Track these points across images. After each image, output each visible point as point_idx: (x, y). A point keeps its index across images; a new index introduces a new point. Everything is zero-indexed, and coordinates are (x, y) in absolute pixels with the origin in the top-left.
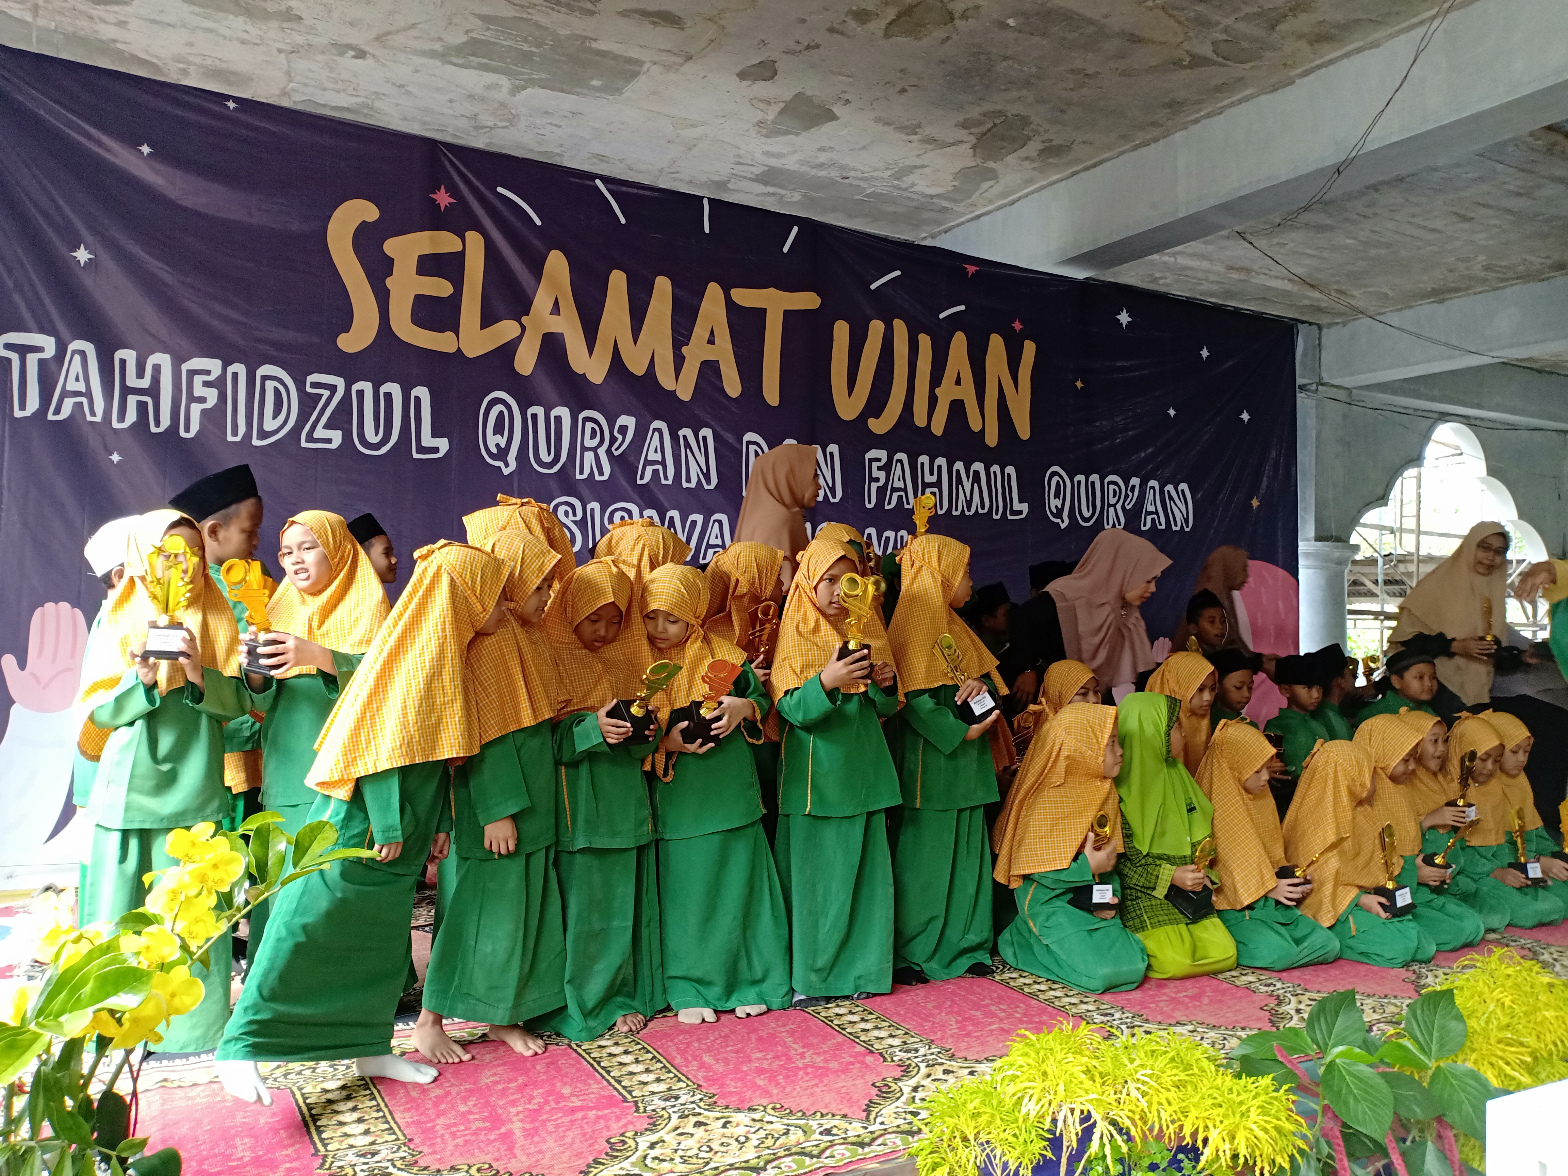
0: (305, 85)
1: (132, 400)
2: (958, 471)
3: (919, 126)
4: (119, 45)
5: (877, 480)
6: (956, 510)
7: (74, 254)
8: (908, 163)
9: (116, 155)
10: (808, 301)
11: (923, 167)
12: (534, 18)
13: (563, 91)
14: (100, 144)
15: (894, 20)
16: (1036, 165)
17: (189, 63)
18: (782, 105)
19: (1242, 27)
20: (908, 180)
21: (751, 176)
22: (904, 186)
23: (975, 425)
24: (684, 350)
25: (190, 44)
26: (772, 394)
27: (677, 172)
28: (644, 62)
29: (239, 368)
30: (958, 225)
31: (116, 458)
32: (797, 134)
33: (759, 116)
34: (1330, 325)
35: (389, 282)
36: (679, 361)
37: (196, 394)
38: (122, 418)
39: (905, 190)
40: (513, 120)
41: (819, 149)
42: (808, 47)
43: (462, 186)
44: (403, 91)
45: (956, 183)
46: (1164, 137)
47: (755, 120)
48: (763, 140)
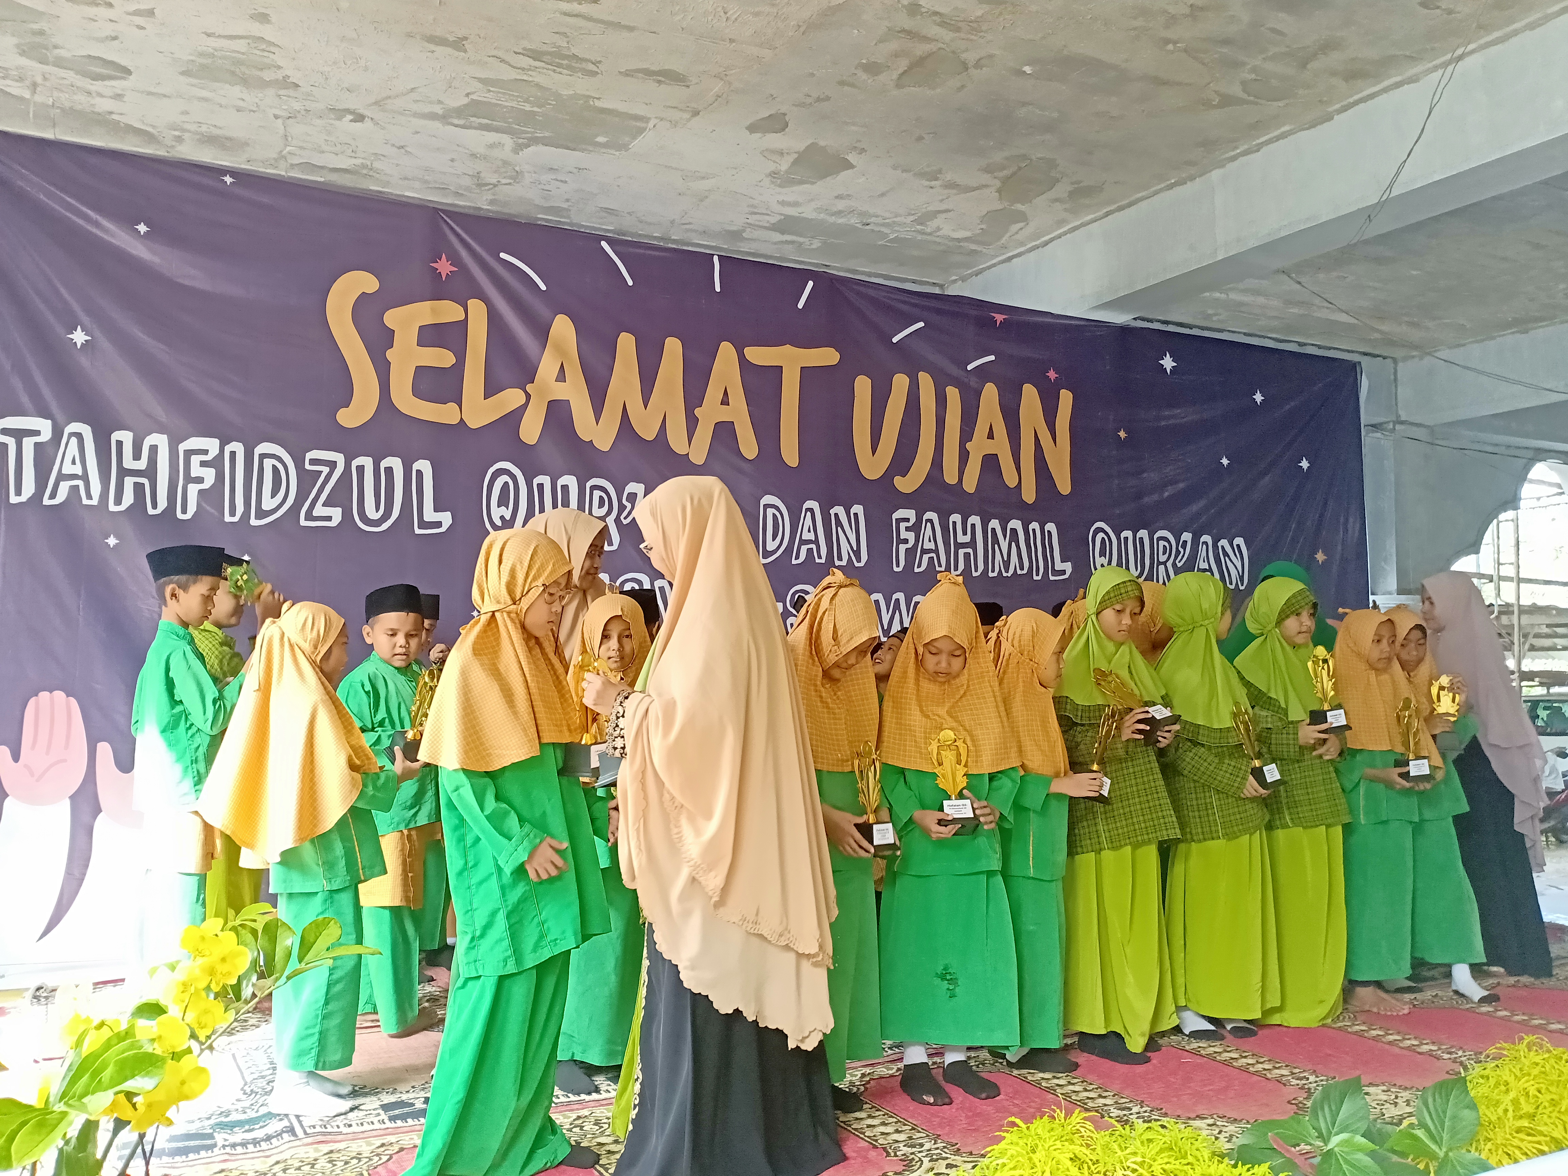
0: (301, 148)
1: (129, 482)
2: (993, 530)
3: (940, 171)
4: (114, 117)
5: (906, 541)
6: (993, 571)
7: (70, 336)
8: (931, 208)
9: (113, 236)
10: (828, 356)
11: (947, 211)
12: (535, 80)
13: (568, 148)
14: (97, 224)
15: (905, 72)
16: (1067, 206)
17: (184, 130)
18: (796, 156)
19: (1269, 66)
20: (932, 225)
21: (767, 225)
22: (929, 230)
23: (1011, 480)
24: (697, 411)
25: (186, 113)
26: (790, 455)
27: (690, 223)
28: (650, 119)
29: (237, 447)
30: (989, 268)
31: (112, 541)
32: (813, 183)
33: (772, 167)
34: (1405, 359)
35: (390, 354)
36: (692, 423)
37: (193, 474)
38: (118, 501)
39: (930, 234)
40: (517, 176)
41: (837, 197)
42: (819, 100)
43: (464, 253)
44: (402, 151)
45: (983, 226)
46: (1200, 176)
47: (768, 171)
48: (778, 189)
